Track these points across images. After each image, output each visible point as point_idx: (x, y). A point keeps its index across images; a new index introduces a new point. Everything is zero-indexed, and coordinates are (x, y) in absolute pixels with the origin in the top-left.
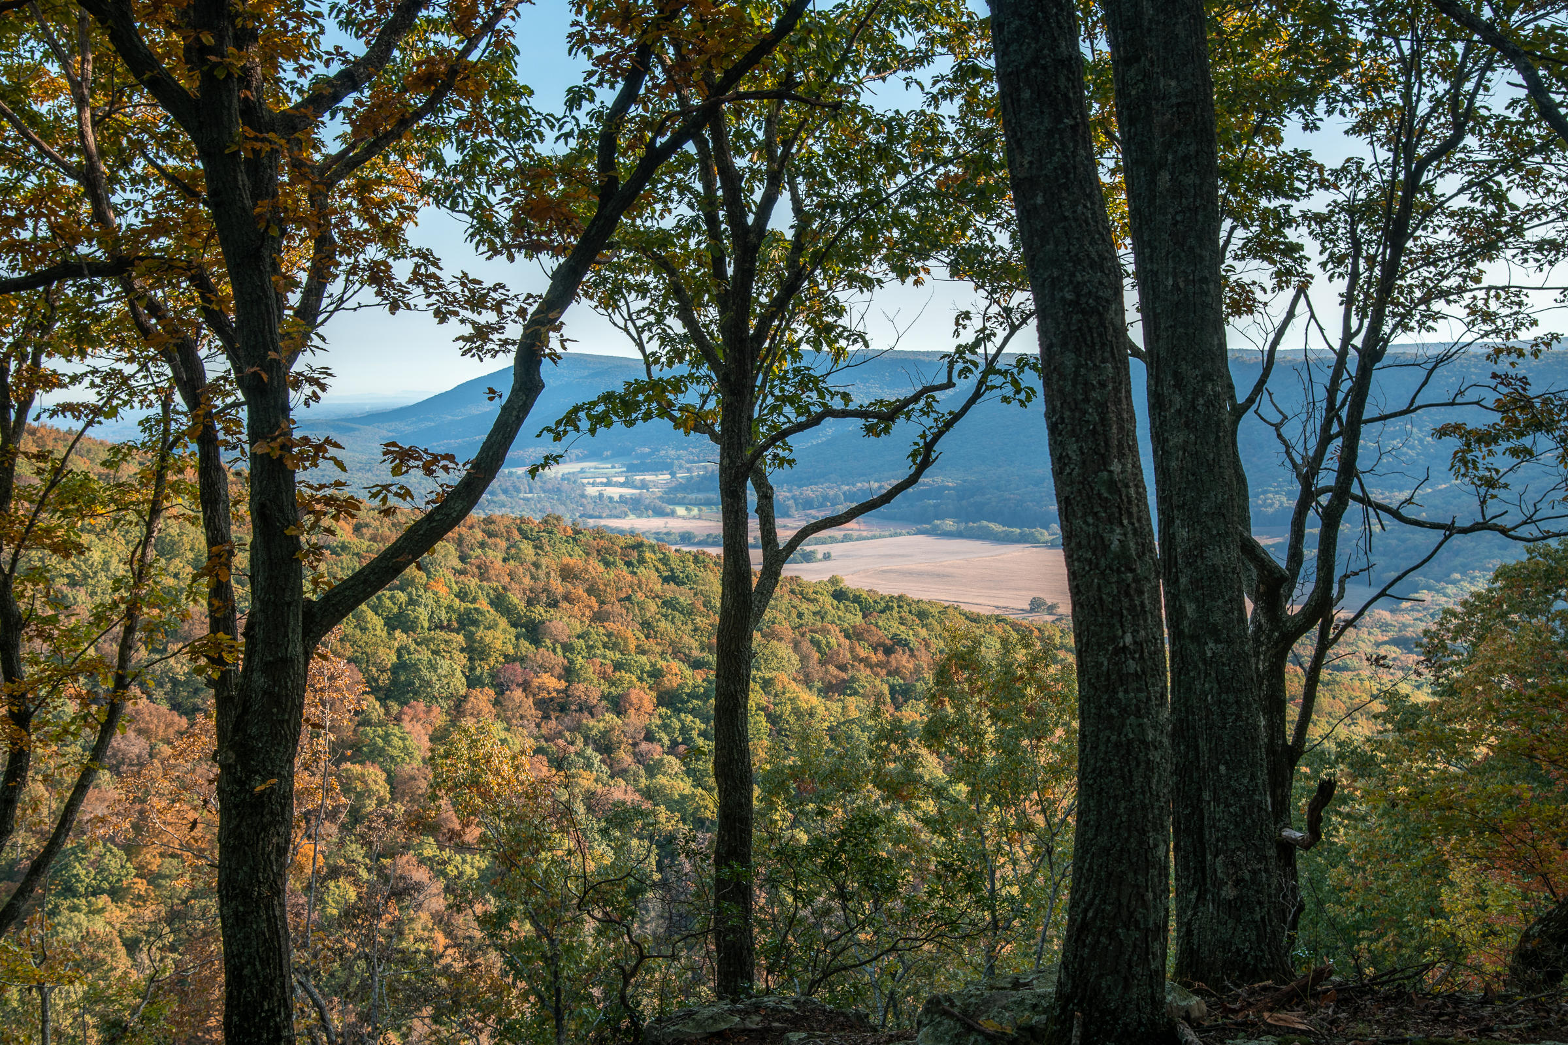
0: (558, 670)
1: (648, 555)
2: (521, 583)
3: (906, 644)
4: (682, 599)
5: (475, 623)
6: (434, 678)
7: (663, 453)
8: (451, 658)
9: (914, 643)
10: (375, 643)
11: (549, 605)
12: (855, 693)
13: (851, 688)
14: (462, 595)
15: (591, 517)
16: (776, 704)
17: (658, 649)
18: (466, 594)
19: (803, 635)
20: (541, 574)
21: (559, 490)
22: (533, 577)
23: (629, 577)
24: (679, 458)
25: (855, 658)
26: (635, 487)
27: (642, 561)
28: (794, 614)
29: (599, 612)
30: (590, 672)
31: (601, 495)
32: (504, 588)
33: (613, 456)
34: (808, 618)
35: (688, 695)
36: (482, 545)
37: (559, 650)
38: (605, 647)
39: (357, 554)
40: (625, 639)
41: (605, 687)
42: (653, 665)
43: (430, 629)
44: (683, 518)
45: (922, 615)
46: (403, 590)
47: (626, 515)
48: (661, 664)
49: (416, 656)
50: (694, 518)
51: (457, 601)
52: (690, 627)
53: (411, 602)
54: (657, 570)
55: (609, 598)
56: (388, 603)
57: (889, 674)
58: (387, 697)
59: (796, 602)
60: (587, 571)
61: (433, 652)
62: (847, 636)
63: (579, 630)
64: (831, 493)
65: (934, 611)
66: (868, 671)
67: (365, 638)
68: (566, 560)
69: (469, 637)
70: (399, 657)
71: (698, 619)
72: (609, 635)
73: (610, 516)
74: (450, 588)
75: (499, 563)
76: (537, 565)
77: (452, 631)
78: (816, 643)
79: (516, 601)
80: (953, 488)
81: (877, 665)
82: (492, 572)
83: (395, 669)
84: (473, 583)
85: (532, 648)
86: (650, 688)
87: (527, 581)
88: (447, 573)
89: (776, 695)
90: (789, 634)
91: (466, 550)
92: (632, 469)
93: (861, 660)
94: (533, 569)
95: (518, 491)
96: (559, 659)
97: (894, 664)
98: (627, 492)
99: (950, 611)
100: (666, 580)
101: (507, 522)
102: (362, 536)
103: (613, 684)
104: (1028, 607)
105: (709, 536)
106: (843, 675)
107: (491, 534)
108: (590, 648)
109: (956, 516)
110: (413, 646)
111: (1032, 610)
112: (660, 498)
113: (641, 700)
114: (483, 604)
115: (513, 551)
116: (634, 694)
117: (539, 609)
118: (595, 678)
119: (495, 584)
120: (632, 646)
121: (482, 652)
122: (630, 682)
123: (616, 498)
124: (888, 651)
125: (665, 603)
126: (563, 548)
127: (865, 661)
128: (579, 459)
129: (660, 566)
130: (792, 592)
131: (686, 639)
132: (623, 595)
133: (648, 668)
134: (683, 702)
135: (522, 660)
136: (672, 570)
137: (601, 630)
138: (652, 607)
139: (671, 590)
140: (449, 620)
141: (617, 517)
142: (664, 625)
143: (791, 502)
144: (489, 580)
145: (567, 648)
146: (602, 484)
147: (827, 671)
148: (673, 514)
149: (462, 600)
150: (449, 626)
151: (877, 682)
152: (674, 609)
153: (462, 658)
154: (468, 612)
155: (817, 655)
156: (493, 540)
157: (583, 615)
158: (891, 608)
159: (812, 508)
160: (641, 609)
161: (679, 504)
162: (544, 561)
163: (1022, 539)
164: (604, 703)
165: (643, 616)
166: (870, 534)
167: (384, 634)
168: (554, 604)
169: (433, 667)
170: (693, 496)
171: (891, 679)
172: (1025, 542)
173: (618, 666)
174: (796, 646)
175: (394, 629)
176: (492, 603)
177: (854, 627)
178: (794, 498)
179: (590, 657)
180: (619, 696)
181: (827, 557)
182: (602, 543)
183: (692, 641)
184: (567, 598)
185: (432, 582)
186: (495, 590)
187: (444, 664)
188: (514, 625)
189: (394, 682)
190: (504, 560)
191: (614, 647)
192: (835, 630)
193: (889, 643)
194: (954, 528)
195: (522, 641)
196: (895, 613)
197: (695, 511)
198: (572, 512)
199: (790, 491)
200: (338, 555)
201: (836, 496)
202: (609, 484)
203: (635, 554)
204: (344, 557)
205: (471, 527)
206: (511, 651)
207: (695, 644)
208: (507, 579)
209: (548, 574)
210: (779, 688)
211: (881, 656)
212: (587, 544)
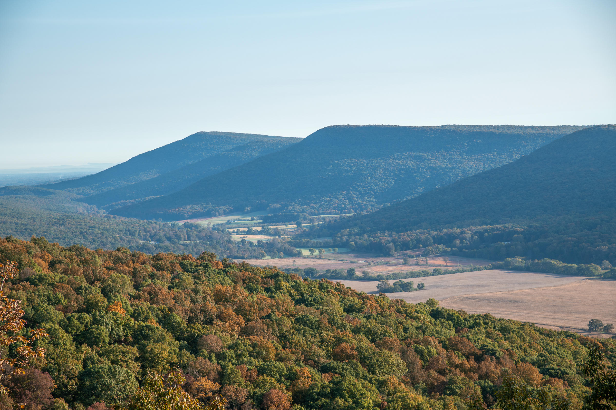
0: (213, 375)
1: (283, 283)
2: (183, 305)
3: (493, 353)
4: (311, 317)
5: (146, 337)
6: (113, 383)
7: (291, 208)
8: (127, 366)
9: (500, 352)
10: (66, 356)
11: (206, 323)
12: (453, 393)
13: (450, 389)
14: (136, 315)
15: (236, 258)
16: (389, 402)
17: (293, 357)
18: (139, 314)
19: (409, 345)
20: (199, 298)
21: (210, 238)
22: (192, 301)
23: (269, 300)
24: (303, 211)
25: (452, 364)
26: (270, 235)
27: (278, 288)
28: (401, 329)
29: (246, 328)
30: (239, 376)
31: (243, 241)
32: (170, 309)
33: (252, 211)
34: (412, 332)
35: (318, 394)
36: (152, 276)
37: (214, 358)
38: (251, 355)
39: (52, 285)
40: (267, 349)
41: (251, 388)
42: (289, 370)
43: (110, 343)
44: (307, 257)
45: (505, 330)
46: (88, 312)
47: (263, 256)
48: (296, 368)
49: (99, 365)
50: (316, 257)
51: (132, 320)
52: (318, 339)
53: (95, 321)
54: (291, 294)
55: (253, 316)
56: (76, 323)
57: (480, 377)
58: (75, 400)
59: (402, 319)
60: (235, 295)
61: (113, 362)
62: (445, 347)
63: (230, 342)
64: (423, 237)
65: (514, 327)
66: (463, 375)
67: (57, 352)
68: (219, 287)
69: (142, 349)
70: (85, 366)
71: (325, 333)
72: (254, 346)
73: (250, 257)
74: (127, 310)
75: (165, 290)
76: (196, 291)
77: (128, 344)
78: (420, 353)
79: (180, 319)
80: (521, 233)
81: (470, 370)
82: (160, 297)
83: (82, 377)
84: (145, 305)
85: (192, 357)
86: (287, 388)
87: (188, 303)
88: (124, 297)
89: (389, 394)
90: (398, 344)
91: (140, 280)
92: (267, 220)
93: (457, 366)
94: (192, 294)
95: (179, 238)
96: (214, 366)
97: (484, 369)
98: (264, 238)
99: (527, 327)
100: (297, 302)
101: (172, 258)
102: (56, 270)
103: (258, 386)
104: (587, 327)
105: (327, 271)
106: (443, 378)
107: (158, 268)
108: (239, 356)
109: (523, 254)
110: (96, 357)
111: (590, 330)
112: (289, 243)
113: (280, 398)
114: (153, 323)
115: (177, 281)
116: (274, 394)
117: (198, 325)
118: (243, 380)
119: (163, 306)
120: (272, 355)
121: (152, 361)
122: (271, 384)
123: (255, 242)
124: (478, 359)
125: (298, 320)
126: (216, 278)
127: (460, 367)
128: (226, 214)
129: (293, 291)
130: (398, 311)
131: (315, 348)
132: (264, 314)
133: (285, 372)
134: (314, 400)
135: (184, 367)
136: (302, 295)
137: (248, 342)
138: (288, 323)
139: (302, 310)
140: (126, 336)
141: (256, 257)
142: (297, 337)
143: (391, 245)
144: (158, 303)
145: (221, 356)
146: (244, 232)
147: (429, 375)
148: (299, 255)
149: (136, 319)
150: (125, 340)
151: (472, 384)
152: (305, 324)
153: (136, 366)
154: (141, 329)
155: (421, 362)
156: (161, 272)
157: (233, 330)
158: (480, 325)
159: (408, 249)
160: (279, 325)
161: (305, 247)
162: (201, 288)
163: (579, 273)
164: (250, 401)
165: (280, 330)
166: (454, 269)
167: (73, 348)
168: (209, 322)
169: (113, 374)
170: (315, 241)
171: (482, 382)
172: (582, 275)
173: (261, 371)
174: (404, 355)
175: (81, 344)
176: (160, 322)
177: (450, 339)
178: (394, 241)
179: (239, 364)
180: (263, 395)
181: (421, 287)
182: (246, 274)
183: (320, 350)
184: (220, 317)
185: (112, 306)
186: (163, 311)
187: (122, 371)
188: (178, 339)
189: (81, 387)
190: (170, 288)
191: (258, 355)
192: (434, 341)
193: (479, 352)
194: (523, 265)
195: (184, 351)
196: (482, 329)
197: (317, 252)
198: (221, 254)
199: (390, 236)
200: (36, 285)
201: (427, 239)
202: (249, 232)
203: (273, 282)
204: (41, 287)
205: (143, 263)
206: (176, 360)
207: (323, 353)
208: (172, 302)
209: (205, 298)
210: (391, 388)
211: (473, 363)
212: (235, 275)
